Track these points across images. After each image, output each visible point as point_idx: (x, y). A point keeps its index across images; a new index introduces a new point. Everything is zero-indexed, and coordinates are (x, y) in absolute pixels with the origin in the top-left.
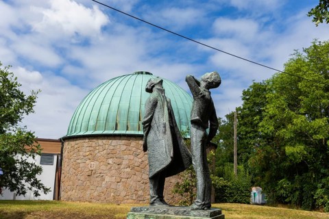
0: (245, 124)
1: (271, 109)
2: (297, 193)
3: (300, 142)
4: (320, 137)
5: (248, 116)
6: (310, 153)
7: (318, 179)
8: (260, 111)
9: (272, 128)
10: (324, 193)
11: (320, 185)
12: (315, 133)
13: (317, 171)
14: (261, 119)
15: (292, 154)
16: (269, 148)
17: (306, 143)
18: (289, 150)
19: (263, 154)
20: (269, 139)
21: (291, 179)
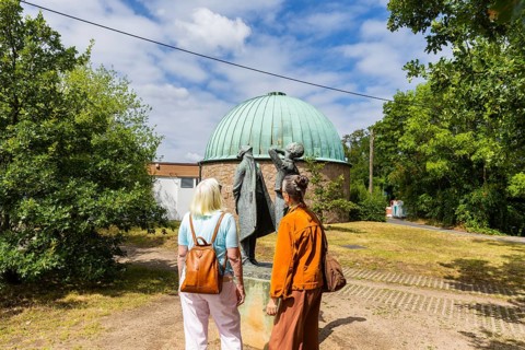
0: (385, 139)
1: (412, 124)
2: (438, 209)
3: (442, 157)
4: (464, 152)
5: (389, 130)
6: (453, 169)
7: (461, 194)
8: (402, 125)
9: (412, 143)
10: (466, 209)
11: (462, 201)
12: (459, 148)
13: (459, 186)
14: (402, 134)
15: (433, 170)
16: (409, 164)
17: (449, 158)
18: (430, 166)
19: (404, 169)
20: (410, 153)
21: (432, 194)
